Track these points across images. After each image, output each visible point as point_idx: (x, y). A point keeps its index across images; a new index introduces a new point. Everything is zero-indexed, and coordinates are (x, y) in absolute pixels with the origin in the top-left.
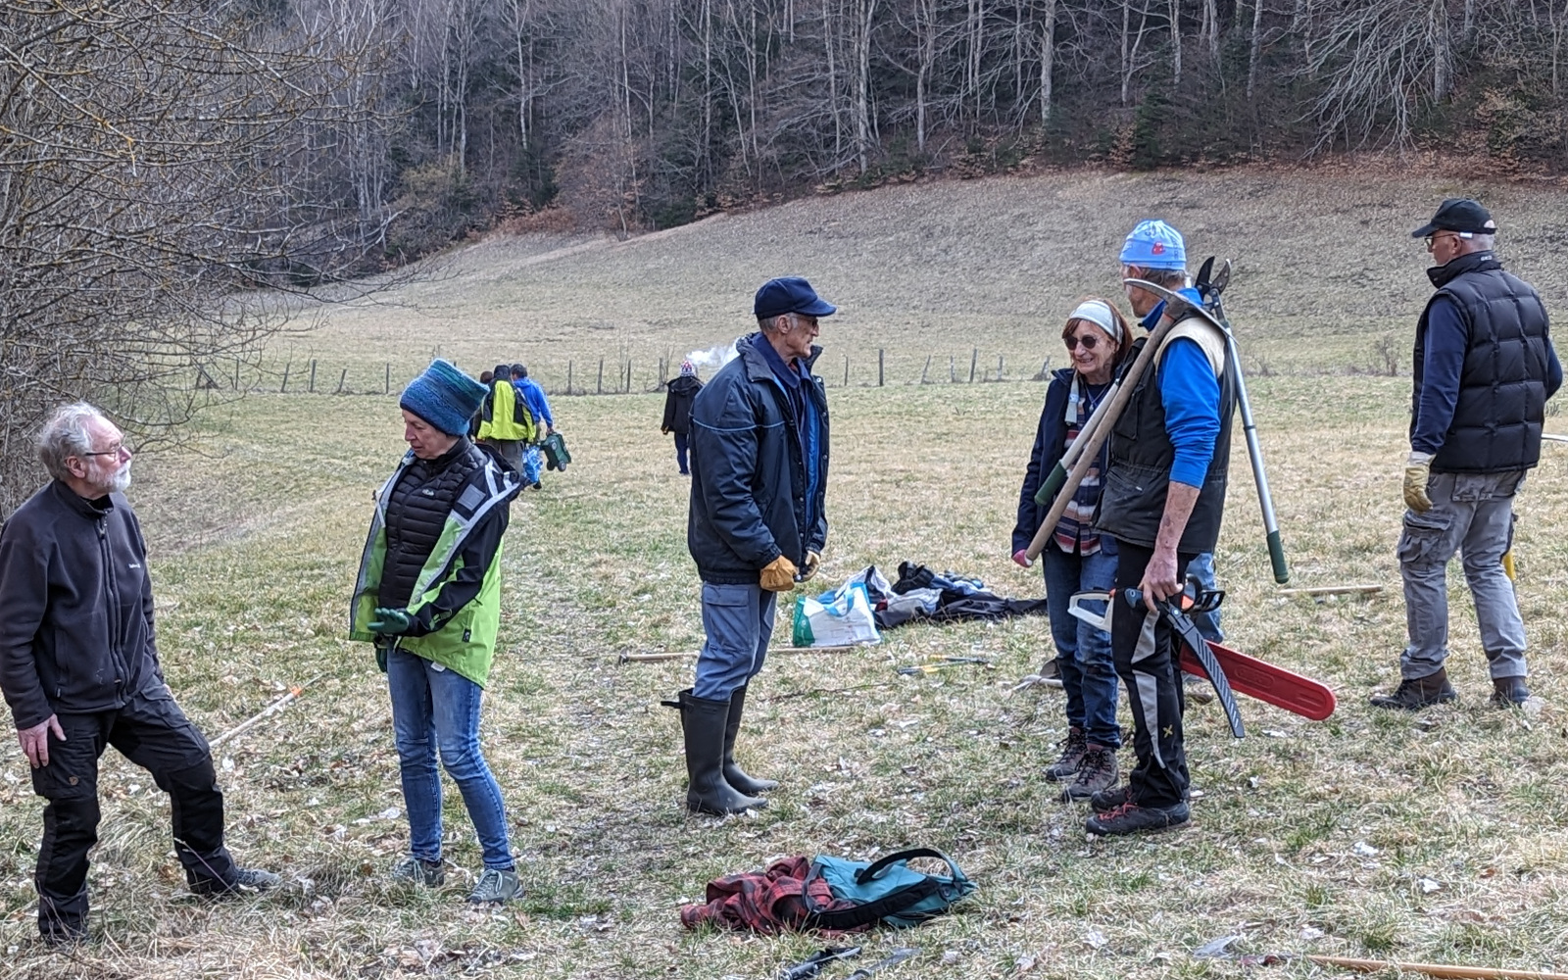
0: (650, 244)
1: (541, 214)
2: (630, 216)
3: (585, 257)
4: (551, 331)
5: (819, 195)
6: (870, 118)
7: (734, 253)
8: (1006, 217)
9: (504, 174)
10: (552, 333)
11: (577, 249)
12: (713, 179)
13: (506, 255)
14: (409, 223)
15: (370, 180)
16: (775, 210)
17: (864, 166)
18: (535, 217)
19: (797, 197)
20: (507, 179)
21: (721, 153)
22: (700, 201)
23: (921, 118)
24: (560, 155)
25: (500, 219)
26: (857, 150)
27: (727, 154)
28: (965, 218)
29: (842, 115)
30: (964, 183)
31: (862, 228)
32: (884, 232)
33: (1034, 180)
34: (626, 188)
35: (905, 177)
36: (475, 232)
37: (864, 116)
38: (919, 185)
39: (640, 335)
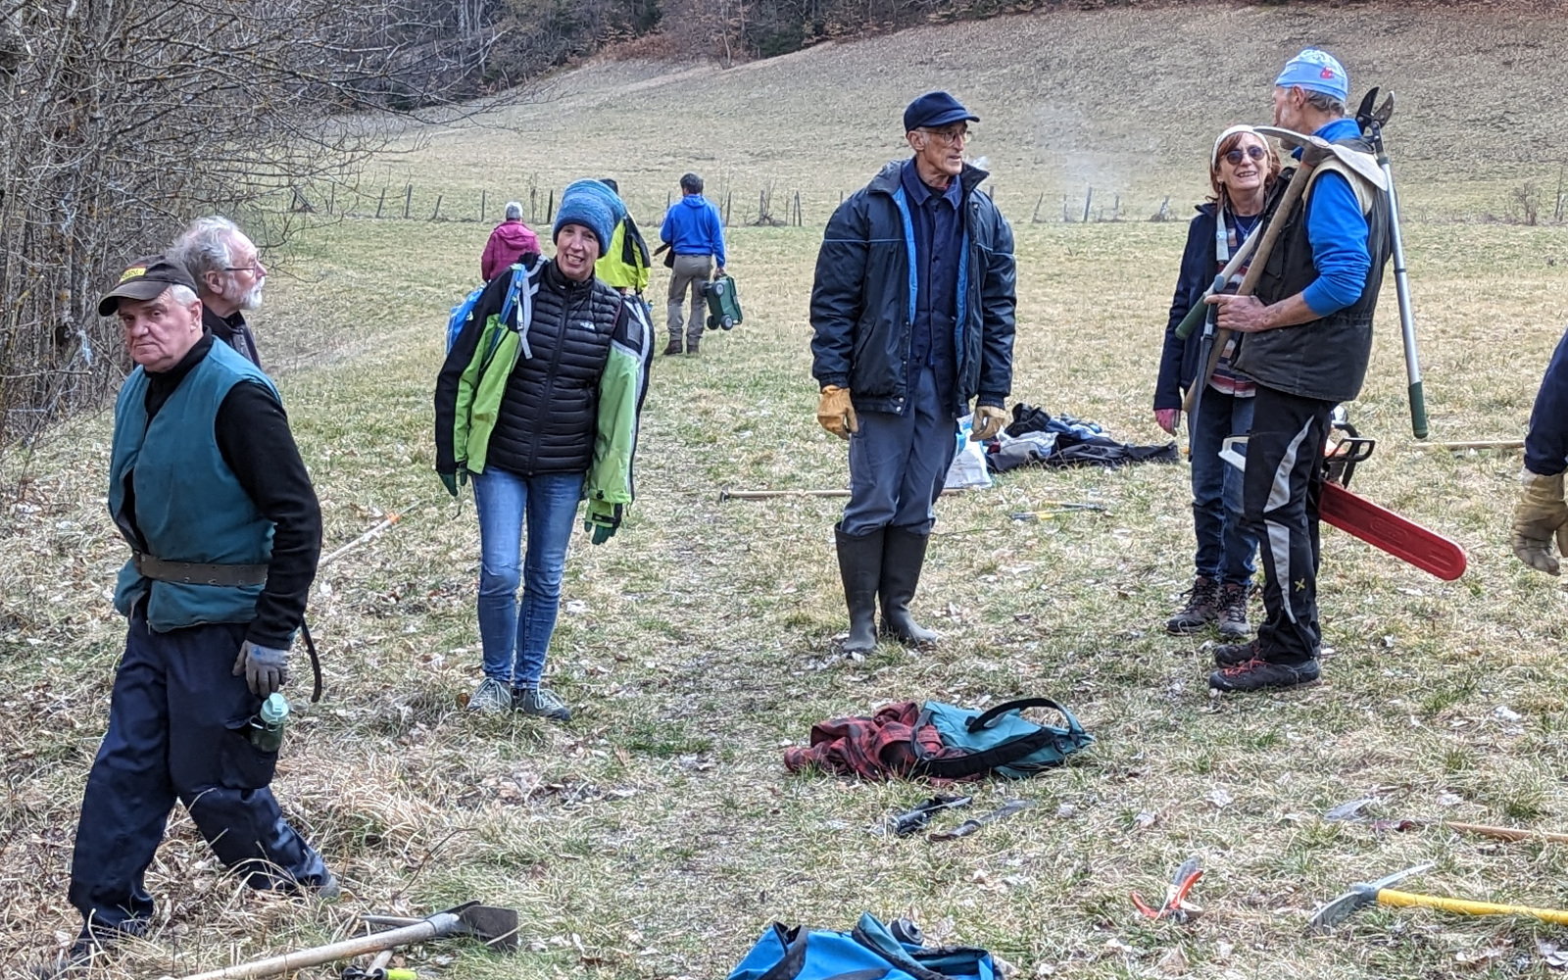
0: (755, 72)
1: (644, 39)
2: (735, 43)
3: (687, 85)
4: (650, 161)
5: (932, 24)
7: (841, 84)
8: (1127, 50)
10: (652, 163)
11: (679, 76)
12: (822, 5)
13: (606, 81)
14: (509, 47)
16: (886, 39)
18: (637, 42)
19: (908, 26)
22: (808, 28)
25: (601, 44)
28: (1083, 51)
30: (1083, 14)
31: (975, 58)
32: (998, 64)
33: (1157, 11)
34: (732, 13)
35: (1022, 7)
36: (575, 57)
38: (1037, 16)
39: (741, 167)
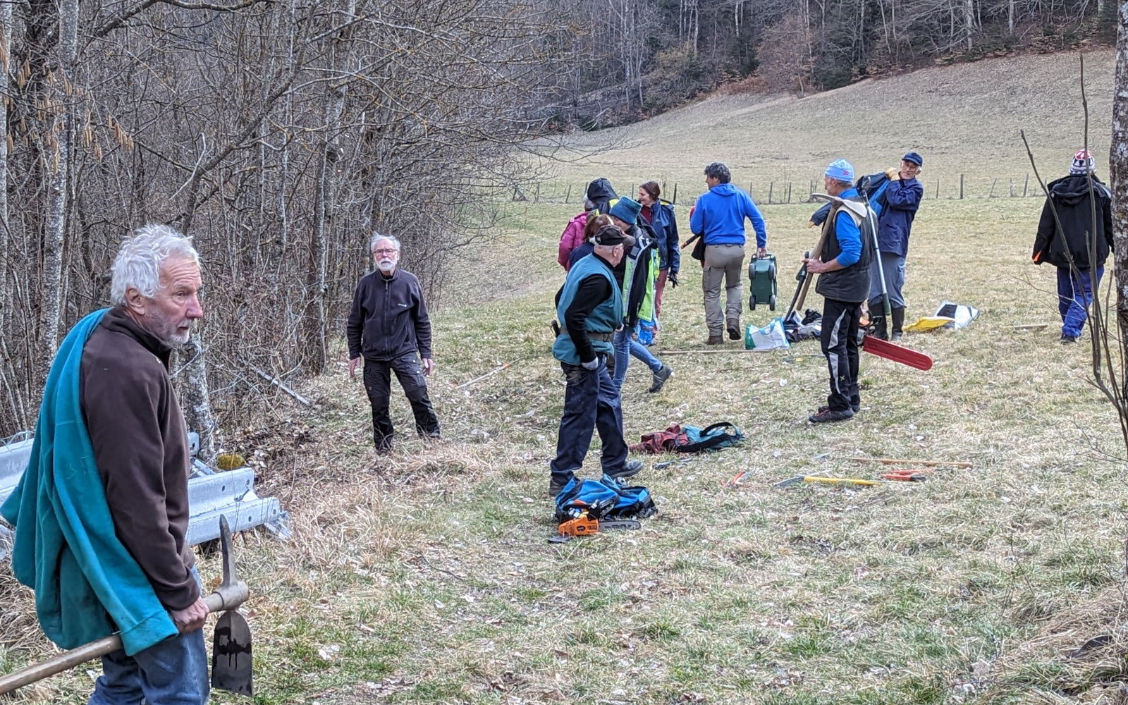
0: (819, 100)
1: (747, 80)
2: (807, 81)
3: (774, 109)
4: (746, 161)
5: (938, 65)
6: (975, 12)
7: (876, 107)
8: (1068, 80)
9: (723, 53)
11: (769, 104)
12: (865, 55)
13: (722, 109)
14: (658, 88)
15: (634, 59)
16: (907, 76)
17: (970, 45)
18: (743, 83)
19: (922, 67)
20: (725, 57)
21: (870, 37)
22: (855, 70)
23: (1011, 12)
24: (761, 40)
25: (719, 84)
26: (966, 34)
27: (875, 38)
28: (1039, 81)
29: (955, 11)
30: (1040, 57)
31: (966, 88)
32: (981, 91)
33: (1090, 54)
34: (804, 62)
35: (998, 53)
36: (702, 93)
37: (971, 12)
38: (1009, 58)
39: (806, 164)
